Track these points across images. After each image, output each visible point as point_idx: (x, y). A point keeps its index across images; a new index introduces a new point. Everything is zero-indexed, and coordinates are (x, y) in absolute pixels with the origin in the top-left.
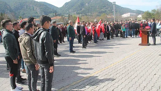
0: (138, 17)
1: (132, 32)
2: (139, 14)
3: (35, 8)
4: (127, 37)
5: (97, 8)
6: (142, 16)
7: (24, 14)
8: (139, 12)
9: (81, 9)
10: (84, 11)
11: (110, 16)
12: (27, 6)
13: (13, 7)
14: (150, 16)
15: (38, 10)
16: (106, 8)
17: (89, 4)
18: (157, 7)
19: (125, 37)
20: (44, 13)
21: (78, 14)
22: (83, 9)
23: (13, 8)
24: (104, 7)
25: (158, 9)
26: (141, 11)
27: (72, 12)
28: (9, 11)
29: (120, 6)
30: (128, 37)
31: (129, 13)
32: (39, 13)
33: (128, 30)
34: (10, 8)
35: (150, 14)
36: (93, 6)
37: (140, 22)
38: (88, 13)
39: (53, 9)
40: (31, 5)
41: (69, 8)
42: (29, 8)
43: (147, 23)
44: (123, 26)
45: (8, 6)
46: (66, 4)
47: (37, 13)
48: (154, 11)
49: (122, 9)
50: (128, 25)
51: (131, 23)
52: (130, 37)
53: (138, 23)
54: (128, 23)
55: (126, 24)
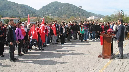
0: (100, 20)
1: (92, 35)
2: (101, 18)
3: (17, 10)
4: (86, 40)
5: (68, 12)
6: (104, 19)
7: (8, 14)
8: (101, 16)
9: (56, 12)
10: (57, 14)
11: (78, 18)
12: (10, 8)
14: (110, 19)
15: (20, 11)
16: (75, 12)
17: (61, 8)
18: (115, 12)
19: (84, 40)
20: (25, 14)
21: (53, 15)
24: (73, 11)
25: (116, 14)
26: (102, 16)
27: (47, 14)
29: (86, 11)
30: (87, 40)
31: (93, 17)
32: (20, 13)
33: (87, 33)
35: (109, 18)
36: (65, 10)
37: (101, 24)
38: (61, 15)
39: (32, 11)
40: (14, 7)
41: (45, 11)
42: (12, 9)
43: (109, 25)
44: (82, 28)
46: (44, 7)
47: (19, 13)
48: (113, 15)
49: (87, 13)
50: (87, 26)
51: (92, 24)
52: (89, 40)
53: (99, 25)
54: (87, 24)
55: (85, 26)
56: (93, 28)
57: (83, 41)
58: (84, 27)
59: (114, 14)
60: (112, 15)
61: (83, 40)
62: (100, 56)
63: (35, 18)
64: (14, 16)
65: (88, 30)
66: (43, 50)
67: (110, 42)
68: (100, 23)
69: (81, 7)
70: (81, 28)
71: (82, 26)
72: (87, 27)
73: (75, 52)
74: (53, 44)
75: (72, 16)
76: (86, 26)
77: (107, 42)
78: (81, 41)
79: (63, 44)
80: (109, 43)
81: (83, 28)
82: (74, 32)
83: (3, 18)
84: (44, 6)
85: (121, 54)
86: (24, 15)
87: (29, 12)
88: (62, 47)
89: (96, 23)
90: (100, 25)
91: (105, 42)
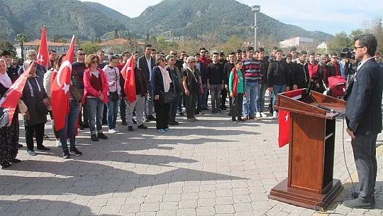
3: (72, 17)
4: (251, 117)
5: (224, 23)
6: (329, 46)
8: (321, 37)
9: (185, 24)
10: (191, 29)
11: (250, 43)
12: (53, 12)
13: (17, 12)
15: (80, 23)
16: (245, 25)
17: (203, 12)
19: (244, 116)
20: (96, 29)
21: (177, 35)
22: (189, 24)
23: (19, 14)
24: (239, 20)
27: (162, 30)
28: (6, 21)
30: (258, 115)
31: (298, 39)
32: (82, 28)
33: (256, 89)
34: (11, 13)
36: (213, 19)
38: (201, 34)
39: (116, 21)
40: (63, 10)
41: (155, 21)
42: (59, 16)
43: (337, 63)
45: (6, 9)
46: (150, 10)
47: (77, 28)
49: (281, 27)
50: (256, 67)
51: (272, 61)
52: (264, 116)
53: (298, 62)
54: (257, 61)
55: (249, 65)
56: (276, 71)
57: (240, 120)
58: (244, 69)
59: (363, 29)
60: (354, 33)
61: (240, 115)
62: (276, 194)
63: (122, 41)
64: (63, 37)
65: (259, 80)
66: (78, 152)
67: (318, 137)
68: (302, 58)
69: (259, 7)
70: (232, 73)
71: (238, 66)
72: (254, 71)
73: (192, 166)
74: (131, 129)
75: (234, 36)
76: (252, 66)
77: (305, 137)
78: (234, 120)
79: (162, 130)
80: (315, 141)
81: (240, 73)
82: (213, 86)
83: (27, 44)
84: (150, 7)
85: (364, 188)
86: (93, 32)
87: (107, 24)
88: (154, 144)
89: (291, 56)
90: (303, 63)
91: (299, 134)
